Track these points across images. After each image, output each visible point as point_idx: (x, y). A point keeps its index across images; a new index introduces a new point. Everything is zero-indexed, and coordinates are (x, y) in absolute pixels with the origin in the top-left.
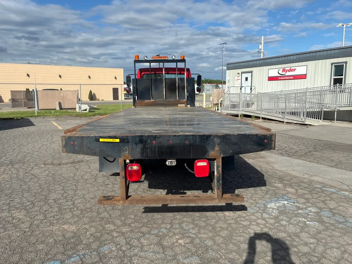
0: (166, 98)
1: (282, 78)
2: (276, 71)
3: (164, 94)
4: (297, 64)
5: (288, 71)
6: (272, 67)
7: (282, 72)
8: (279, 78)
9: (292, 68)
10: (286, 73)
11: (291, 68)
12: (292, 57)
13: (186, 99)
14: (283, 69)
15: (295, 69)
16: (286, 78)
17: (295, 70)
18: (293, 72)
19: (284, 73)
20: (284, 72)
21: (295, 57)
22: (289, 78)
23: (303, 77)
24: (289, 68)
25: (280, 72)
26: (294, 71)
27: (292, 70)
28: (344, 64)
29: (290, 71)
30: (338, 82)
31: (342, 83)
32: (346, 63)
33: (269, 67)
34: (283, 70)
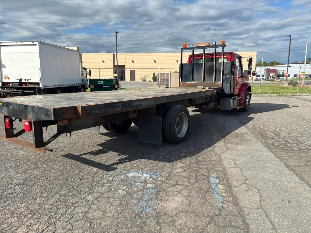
0: (204, 80)
3: (203, 77)
13: (222, 82)
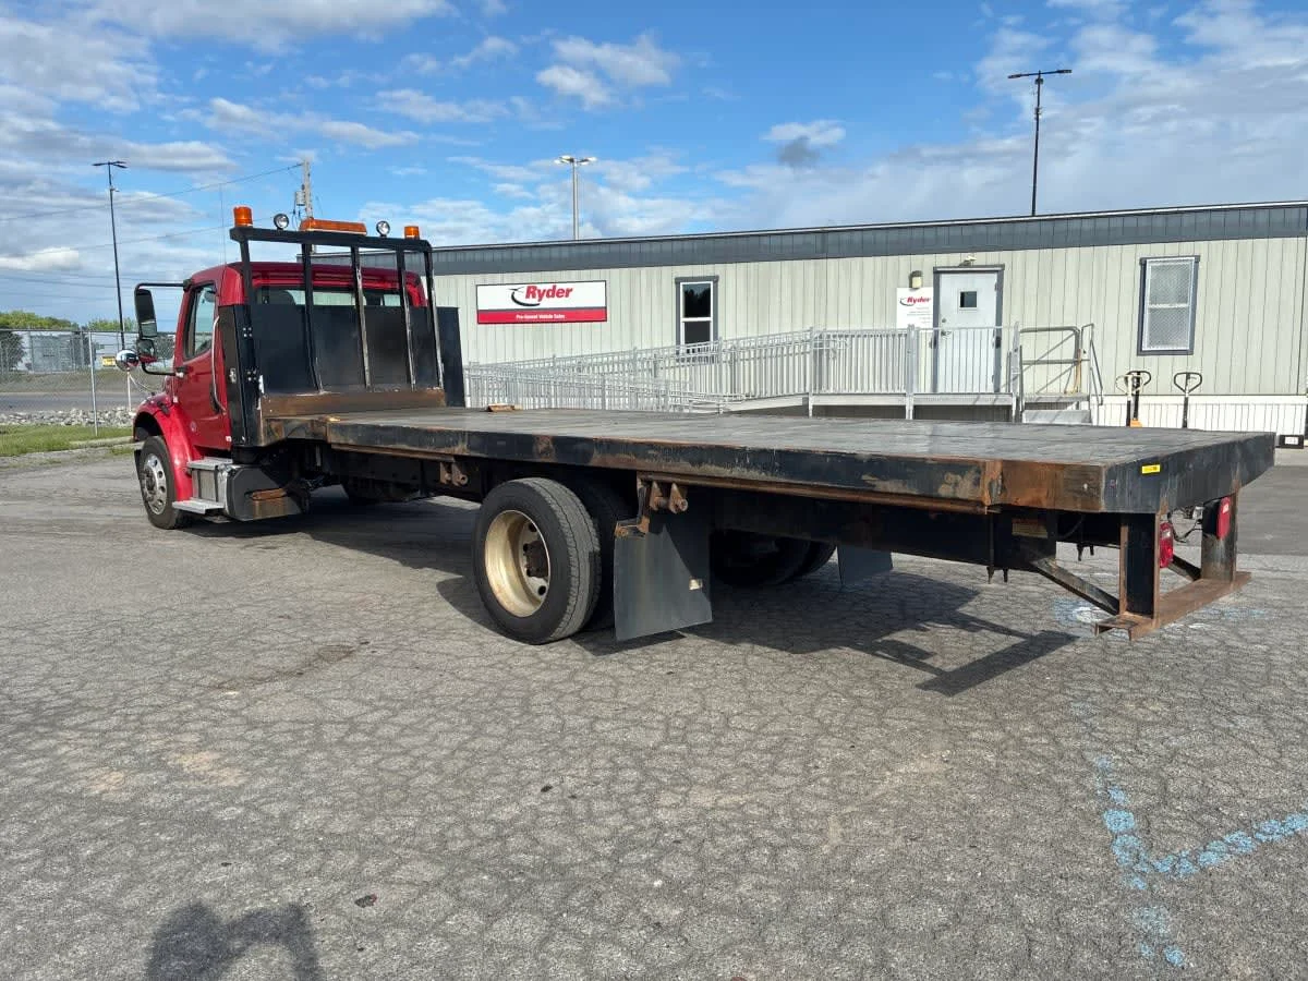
1: (527, 317)
2: (506, 291)
4: (574, 274)
5: (548, 296)
6: (489, 278)
7: (527, 297)
8: (518, 316)
9: (559, 286)
10: (540, 300)
11: (554, 287)
12: (555, 253)
14: (529, 288)
15: (569, 291)
16: (541, 317)
17: (571, 294)
18: (564, 298)
19: (531, 301)
20: (534, 297)
21: (565, 252)
22: (551, 317)
23: (597, 315)
24: (550, 286)
25: (521, 297)
26: (567, 296)
27: (558, 293)
28: (712, 283)
29: (553, 296)
30: (697, 334)
31: (708, 340)
32: (715, 279)
33: (479, 278)
34: (531, 292)
